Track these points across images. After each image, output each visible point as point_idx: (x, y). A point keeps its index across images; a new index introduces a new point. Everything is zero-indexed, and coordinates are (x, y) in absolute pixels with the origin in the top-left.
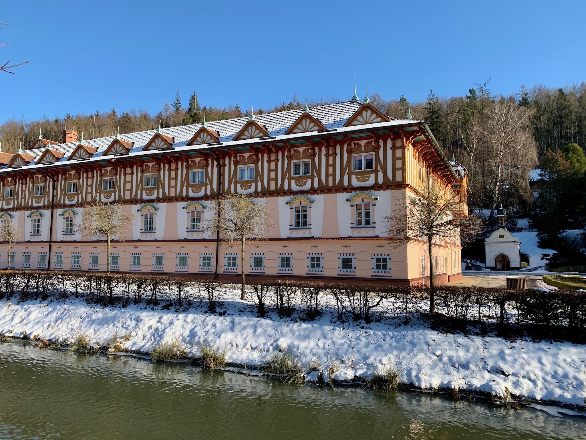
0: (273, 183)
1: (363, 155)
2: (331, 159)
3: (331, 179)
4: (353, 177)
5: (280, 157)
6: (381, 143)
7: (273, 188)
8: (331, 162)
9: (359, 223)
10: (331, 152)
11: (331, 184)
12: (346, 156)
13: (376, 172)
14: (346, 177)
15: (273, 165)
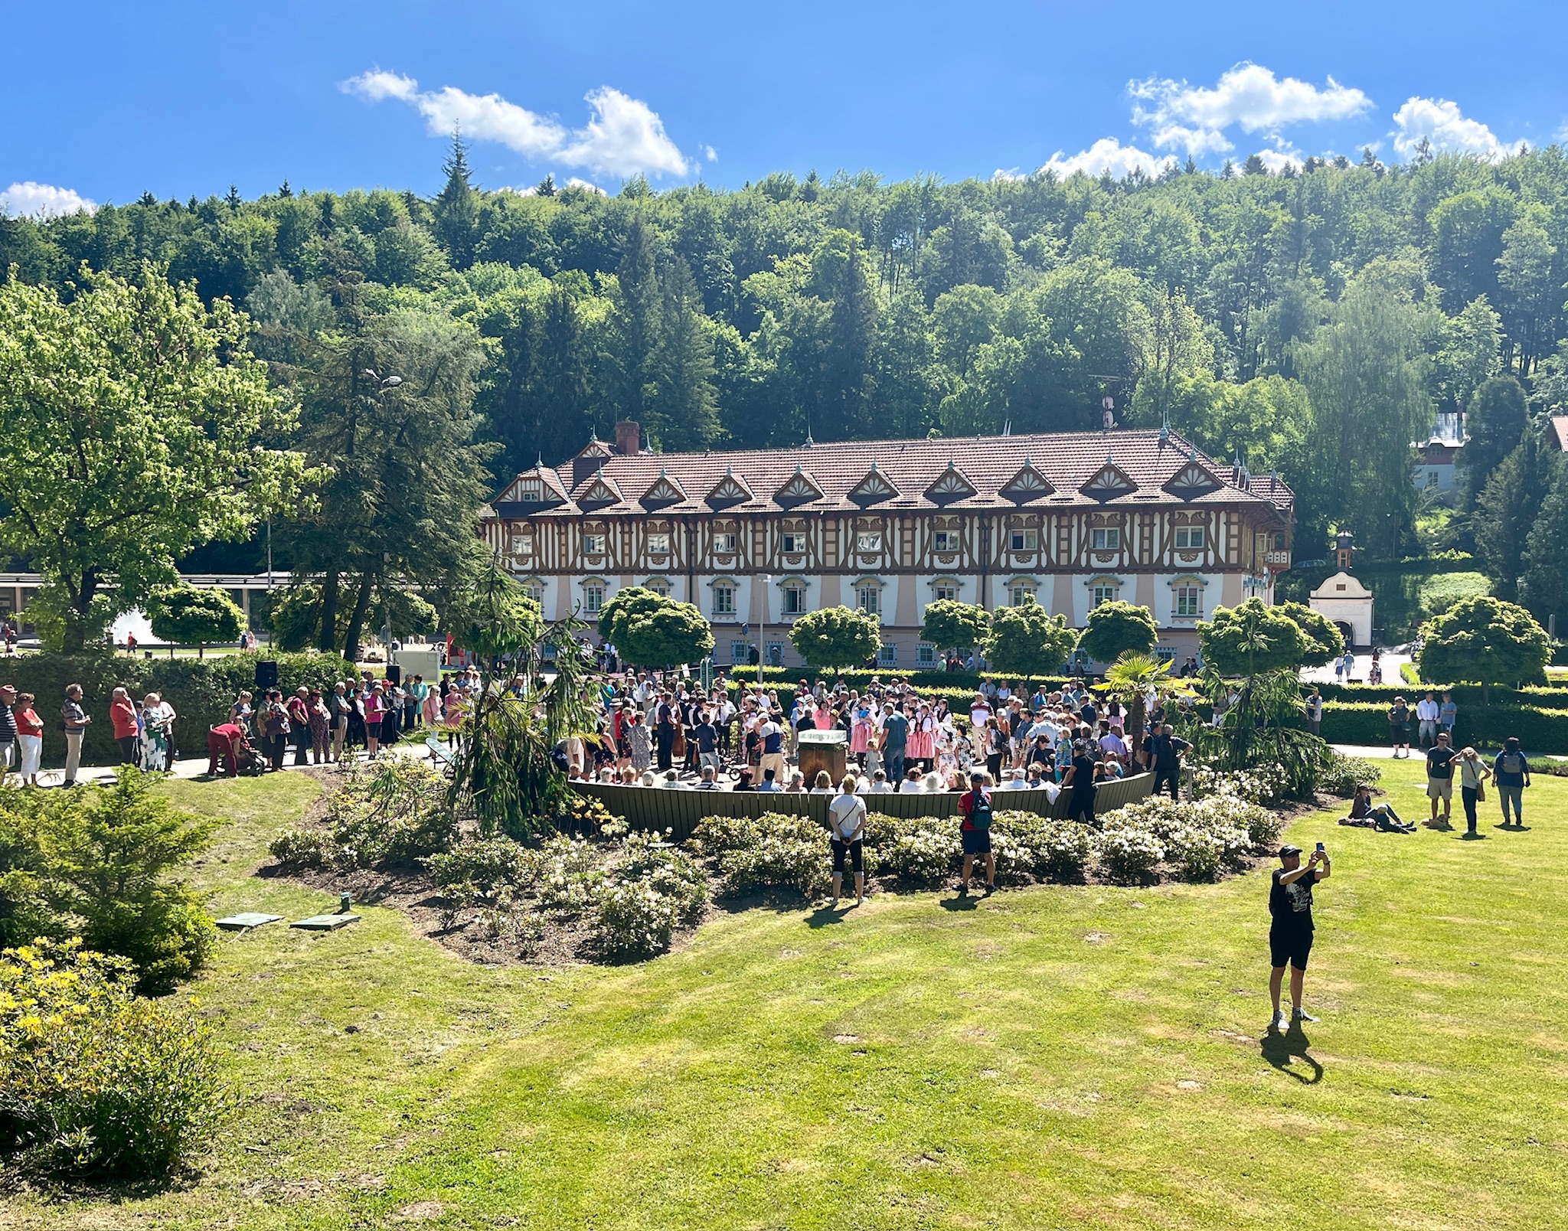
0: (1064, 557)
1: (1190, 528)
2: (1147, 530)
3: (1146, 555)
4: (1176, 555)
5: (1075, 522)
6: (1213, 516)
7: (1064, 561)
8: (1146, 534)
9: (1182, 610)
10: (1147, 521)
11: (1146, 561)
12: (1167, 528)
13: (1206, 551)
14: (1167, 555)
15: (1064, 533)
